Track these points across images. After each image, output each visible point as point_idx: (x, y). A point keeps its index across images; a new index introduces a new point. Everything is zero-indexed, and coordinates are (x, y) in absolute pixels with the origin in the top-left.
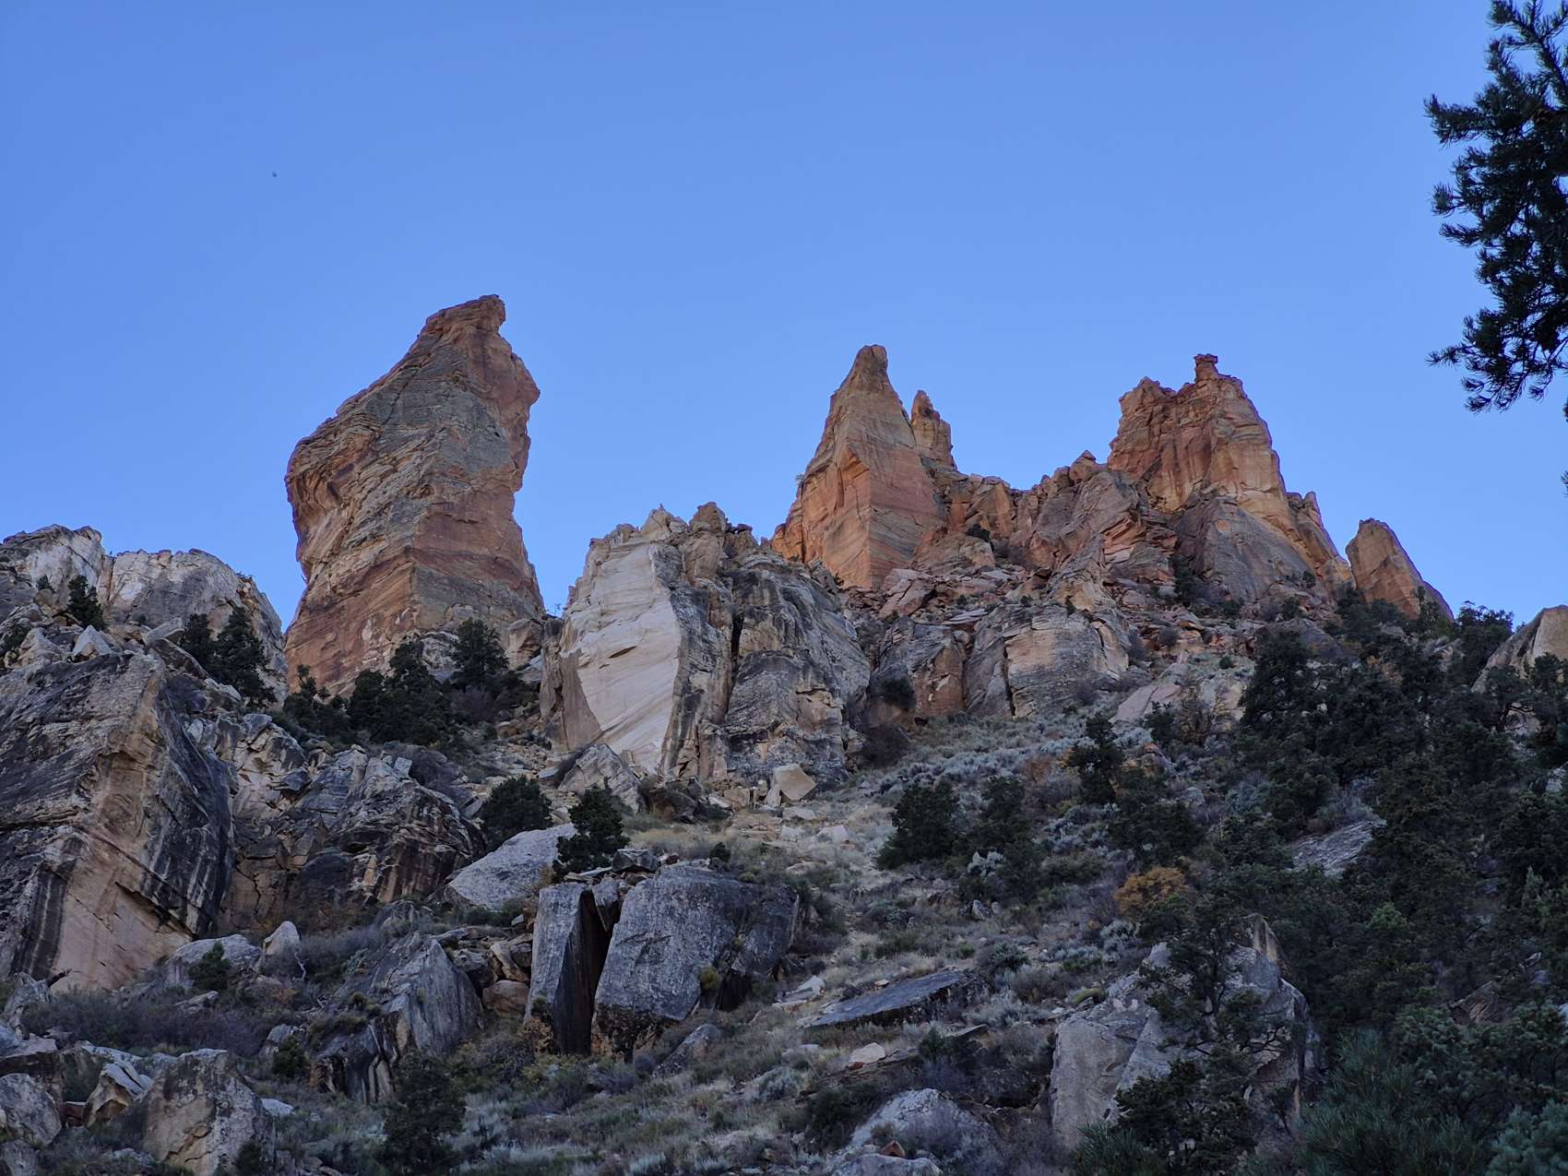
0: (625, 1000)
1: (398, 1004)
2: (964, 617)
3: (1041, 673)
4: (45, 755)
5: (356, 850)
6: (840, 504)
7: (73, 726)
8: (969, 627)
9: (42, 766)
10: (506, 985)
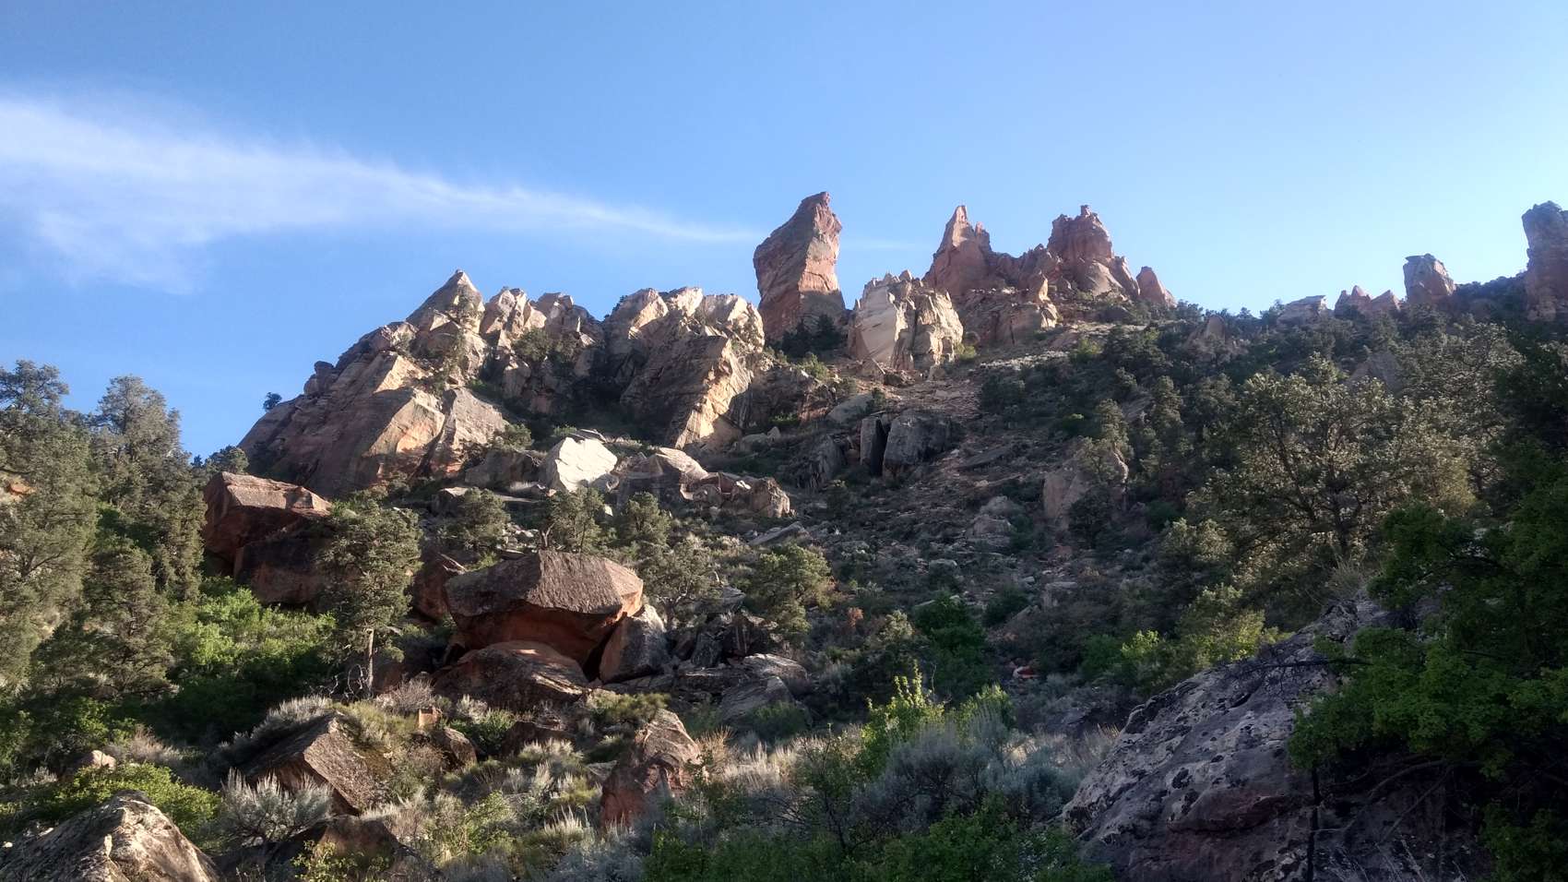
0: (894, 458)
1: (819, 458)
2: (996, 308)
3: (1024, 329)
4: (693, 370)
5: (794, 401)
6: (949, 264)
7: (701, 361)
8: (998, 312)
9: (692, 374)
10: (852, 451)
